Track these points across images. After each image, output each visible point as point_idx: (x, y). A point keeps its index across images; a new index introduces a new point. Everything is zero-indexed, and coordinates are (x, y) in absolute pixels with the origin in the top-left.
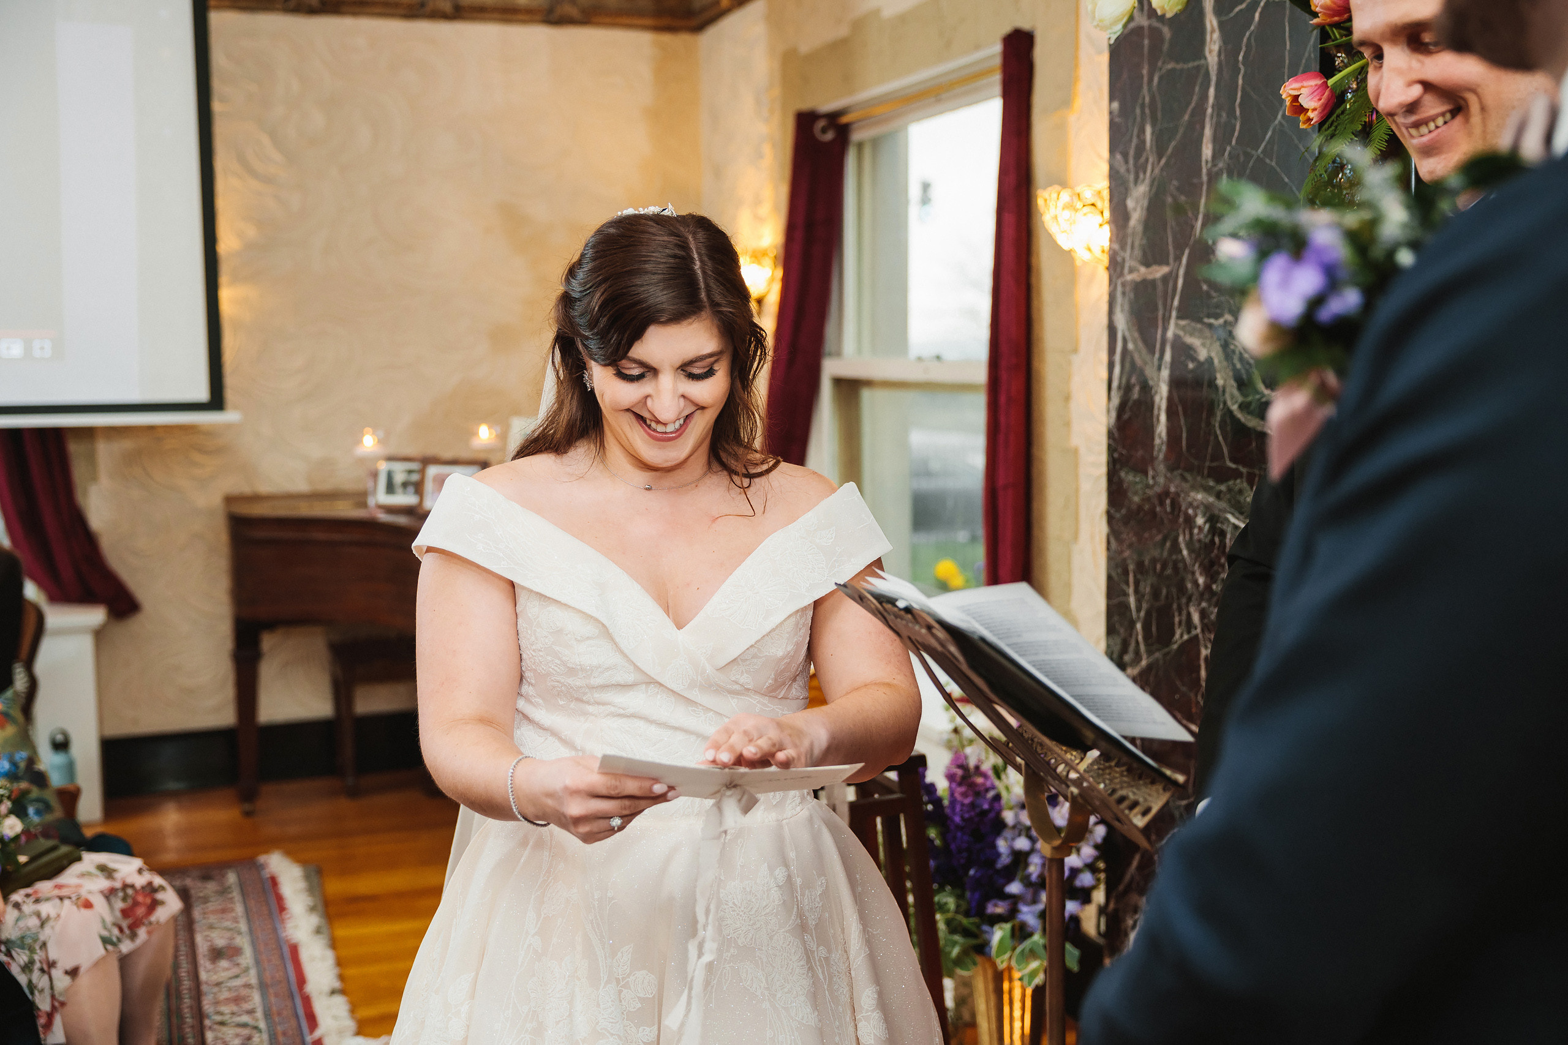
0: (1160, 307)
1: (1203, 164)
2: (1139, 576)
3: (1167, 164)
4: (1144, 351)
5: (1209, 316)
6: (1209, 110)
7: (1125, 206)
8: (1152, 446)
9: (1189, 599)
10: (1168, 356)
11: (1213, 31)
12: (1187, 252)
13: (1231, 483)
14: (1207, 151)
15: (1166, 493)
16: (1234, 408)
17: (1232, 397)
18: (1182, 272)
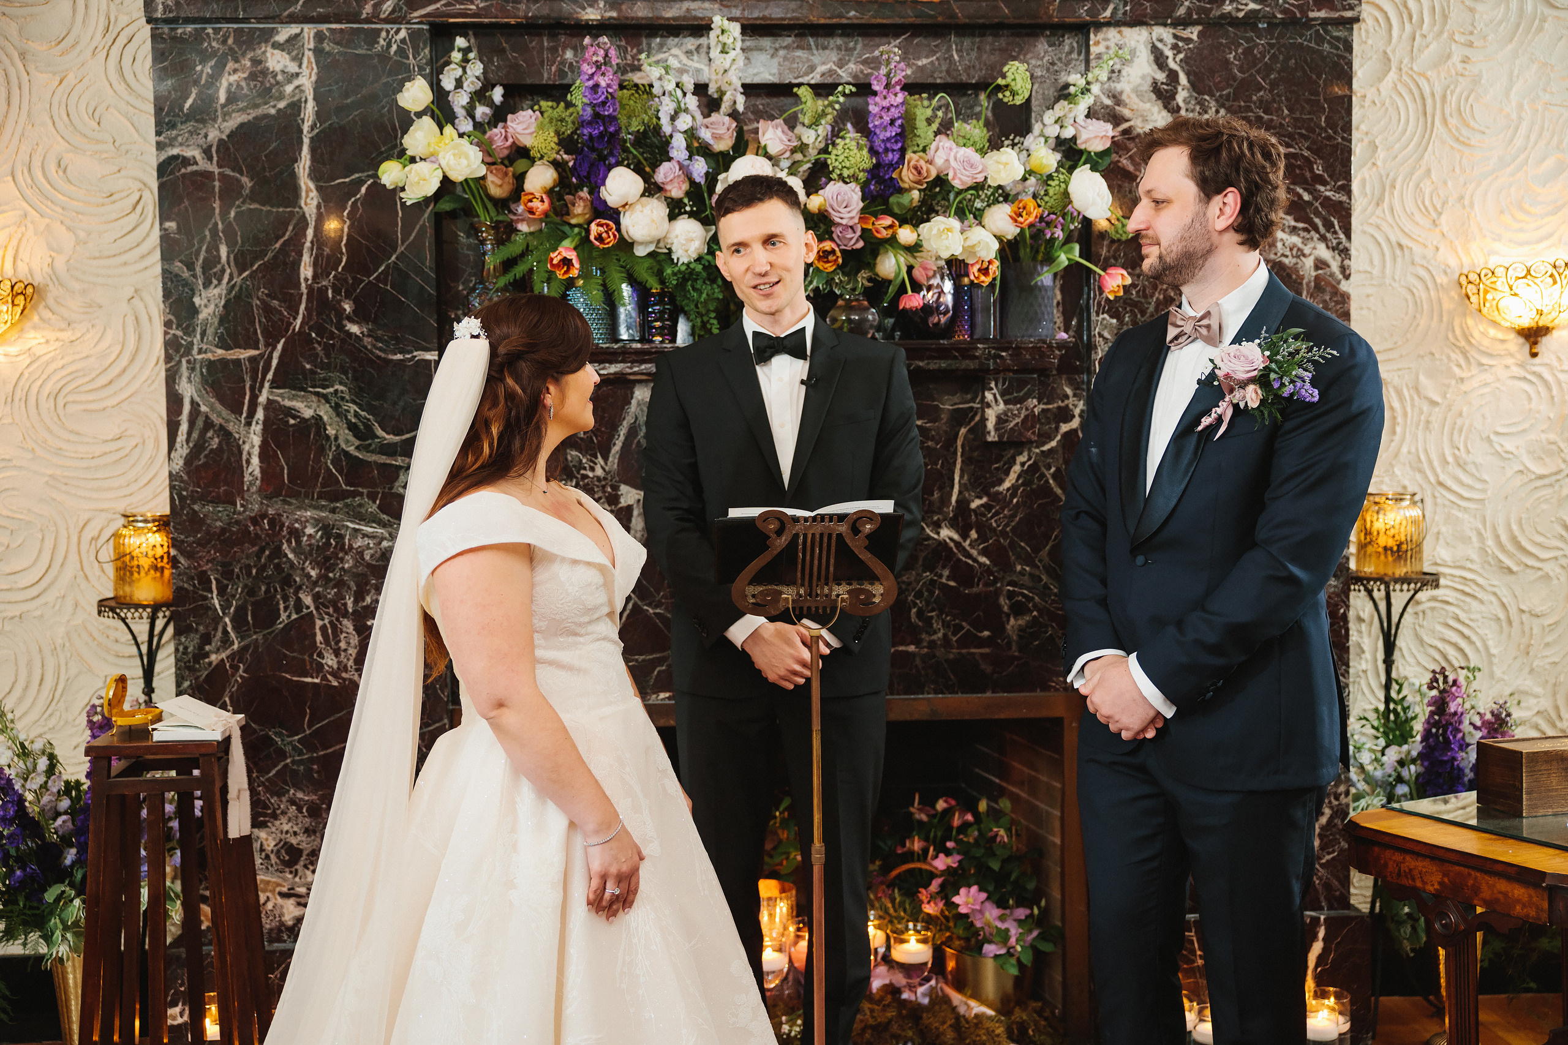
0: (247, 378)
1: (302, 280)
2: (225, 582)
3: (250, 276)
4: (225, 413)
5: (314, 387)
6: (308, 244)
7: (193, 304)
8: (243, 483)
9: (300, 588)
10: (260, 414)
11: (308, 191)
12: (283, 341)
13: (348, 501)
14: (306, 271)
15: (264, 515)
16: (351, 449)
17: (347, 441)
18: (276, 355)
